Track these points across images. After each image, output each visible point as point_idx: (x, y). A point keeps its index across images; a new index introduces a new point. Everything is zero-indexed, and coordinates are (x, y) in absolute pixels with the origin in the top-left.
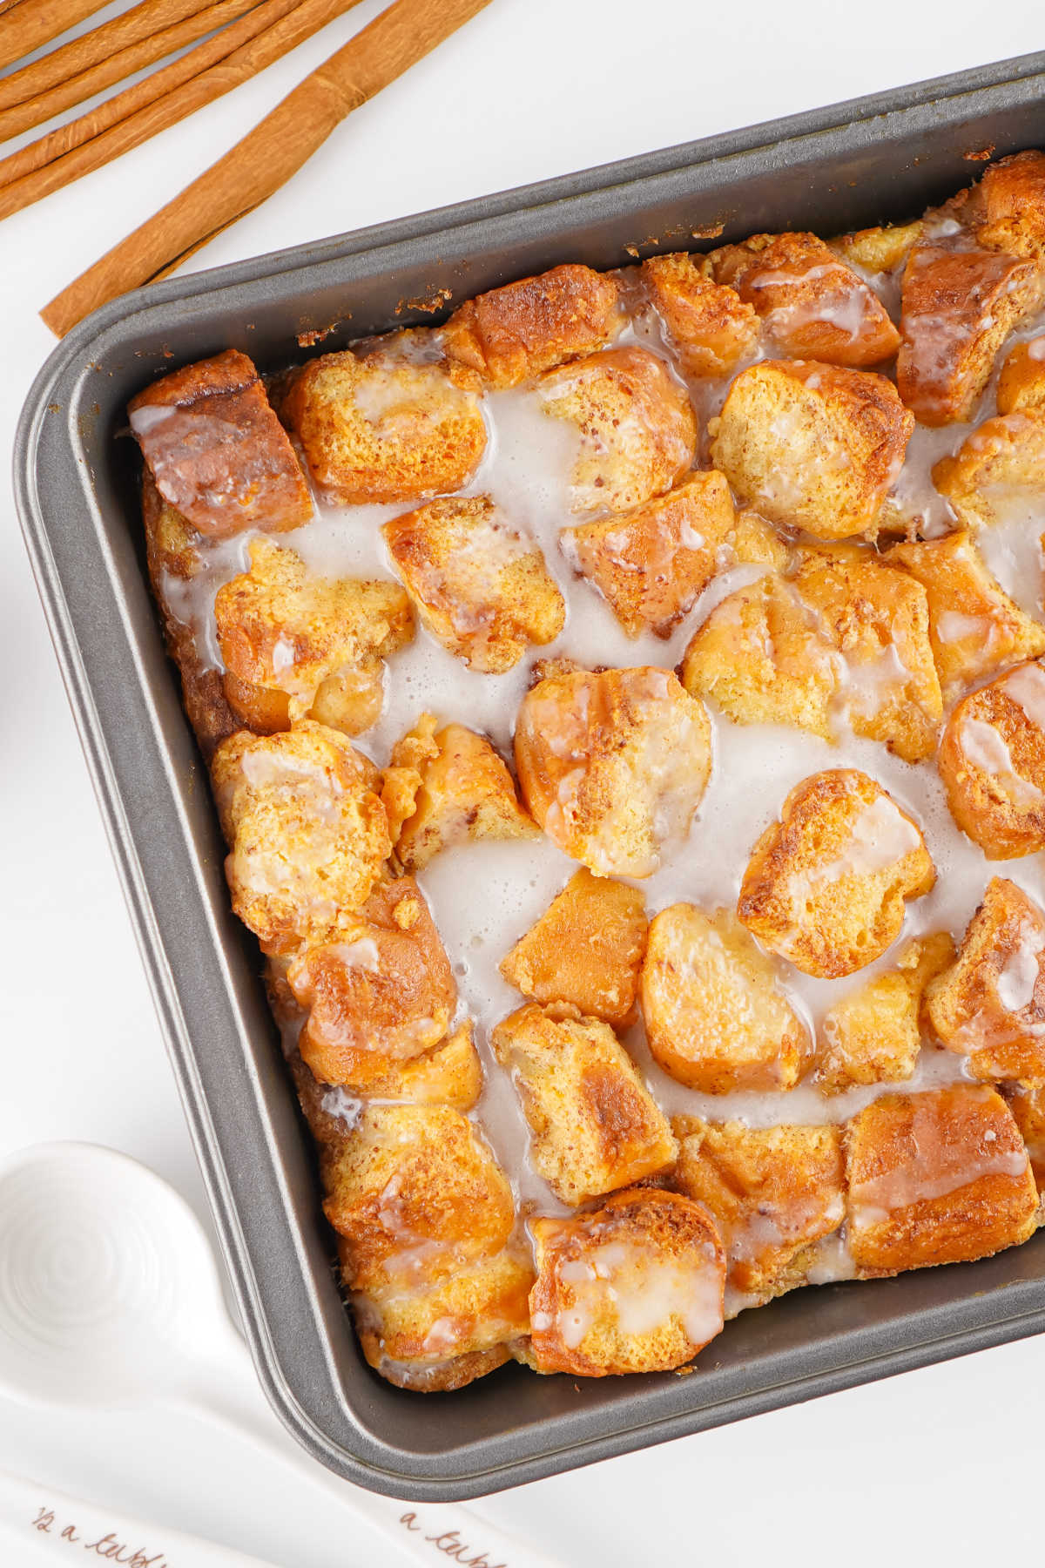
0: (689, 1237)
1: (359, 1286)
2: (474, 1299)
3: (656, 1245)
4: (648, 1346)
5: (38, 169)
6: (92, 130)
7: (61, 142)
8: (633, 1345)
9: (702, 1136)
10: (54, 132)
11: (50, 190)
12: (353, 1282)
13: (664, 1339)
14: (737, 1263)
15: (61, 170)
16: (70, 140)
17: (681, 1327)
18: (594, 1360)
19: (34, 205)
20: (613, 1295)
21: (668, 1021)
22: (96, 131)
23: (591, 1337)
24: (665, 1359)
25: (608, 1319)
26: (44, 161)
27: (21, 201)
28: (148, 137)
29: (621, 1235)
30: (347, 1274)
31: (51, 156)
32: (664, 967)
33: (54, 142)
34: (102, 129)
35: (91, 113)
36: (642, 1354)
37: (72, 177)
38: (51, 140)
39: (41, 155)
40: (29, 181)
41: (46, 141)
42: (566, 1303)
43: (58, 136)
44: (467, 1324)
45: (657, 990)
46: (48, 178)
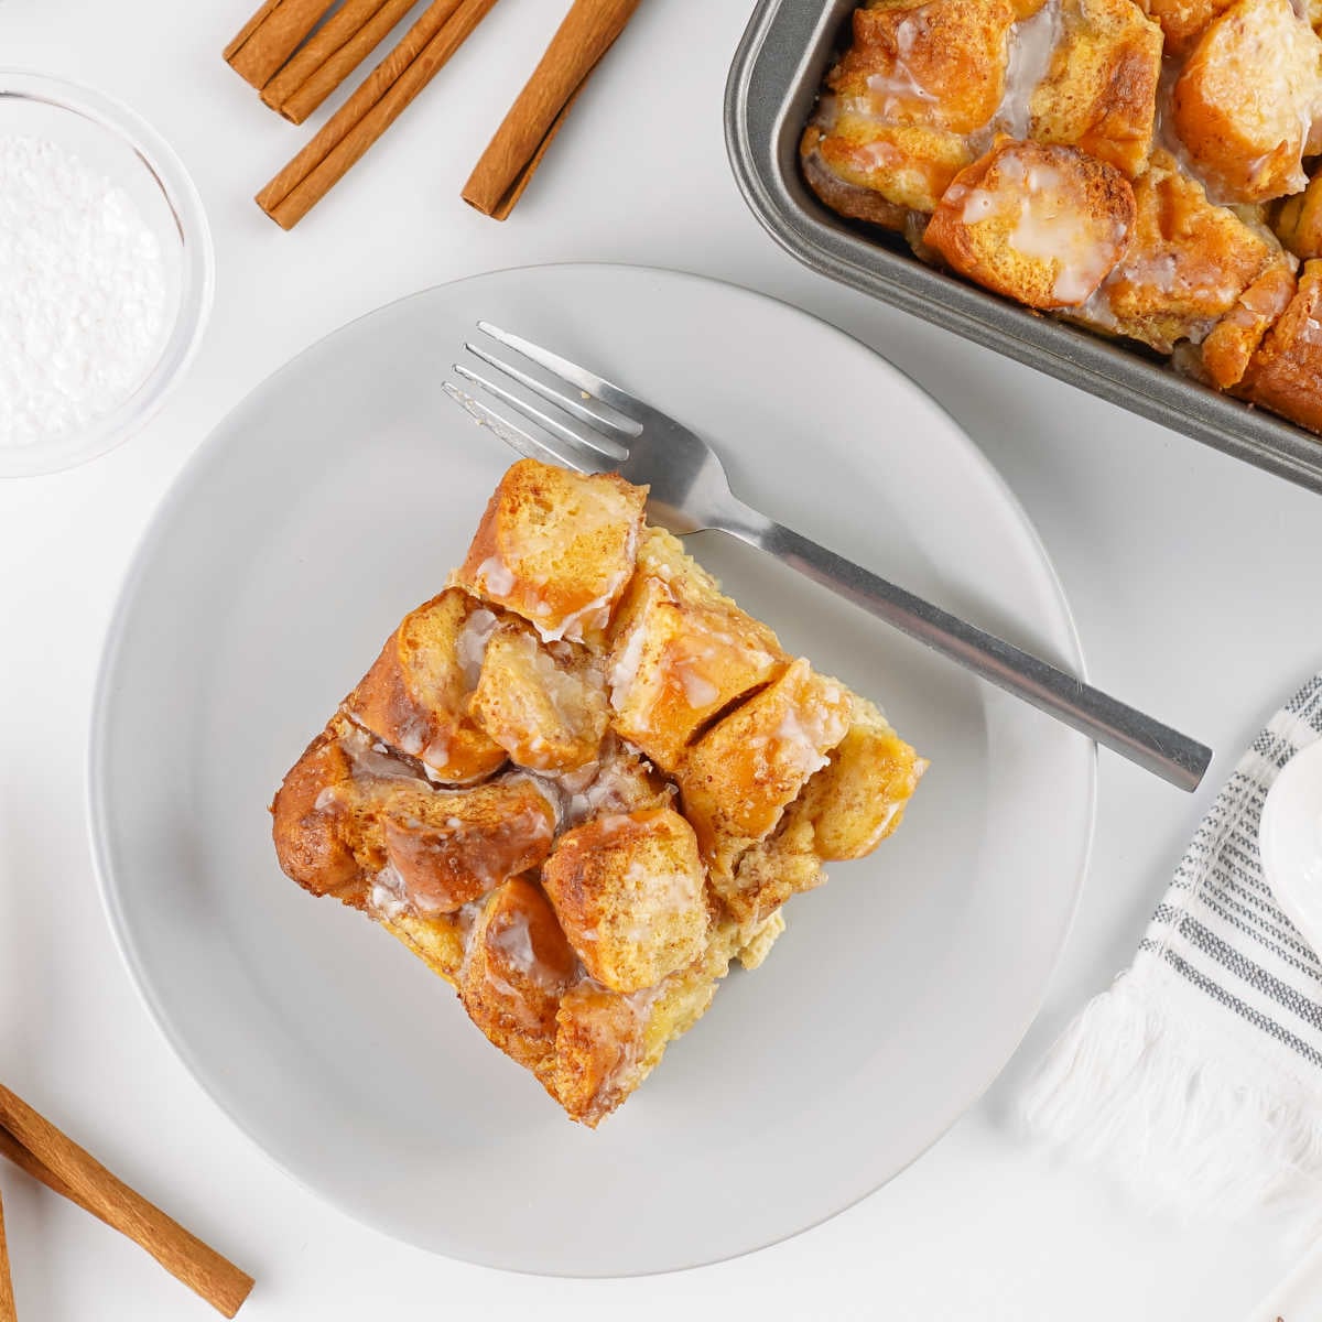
0: (1112, 210)
1: (837, 86)
2: (918, 146)
3: (1084, 196)
4: (1020, 267)
5: (375, 104)
6: (411, 54)
7: (386, 74)
8: (1010, 260)
9: (1170, 173)
10: (378, 67)
11: (391, 119)
12: (835, 81)
13: (1037, 271)
14: (1125, 279)
15: (396, 96)
16: (395, 69)
17: (1055, 274)
18: (974, 247)
19: (383, 137)
20: (1026, 206)
21: (1211, 61)
22: (414, 55)
23: (984, 226)
24: (1025, 287)
25: (1006, 223)
26: (379, 94)
27: (371, 137)
28: (459, 45)
29: (1064, 167)
30: (836, 72)
31: (384, 89)
32: (1237, 25)
33: (382, 76)
34: (418, 51)
35: (404, 39)
36: (1011, 270)
37: (406, 100)
38: (378, 75)
39: (374, 90)
40: (370, 118)
41: (374, 77)
42: (988, 185)
43: (382, 69)
44: (899, 159)
45: (1221, 35)
46: (386, 108)
